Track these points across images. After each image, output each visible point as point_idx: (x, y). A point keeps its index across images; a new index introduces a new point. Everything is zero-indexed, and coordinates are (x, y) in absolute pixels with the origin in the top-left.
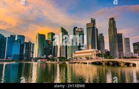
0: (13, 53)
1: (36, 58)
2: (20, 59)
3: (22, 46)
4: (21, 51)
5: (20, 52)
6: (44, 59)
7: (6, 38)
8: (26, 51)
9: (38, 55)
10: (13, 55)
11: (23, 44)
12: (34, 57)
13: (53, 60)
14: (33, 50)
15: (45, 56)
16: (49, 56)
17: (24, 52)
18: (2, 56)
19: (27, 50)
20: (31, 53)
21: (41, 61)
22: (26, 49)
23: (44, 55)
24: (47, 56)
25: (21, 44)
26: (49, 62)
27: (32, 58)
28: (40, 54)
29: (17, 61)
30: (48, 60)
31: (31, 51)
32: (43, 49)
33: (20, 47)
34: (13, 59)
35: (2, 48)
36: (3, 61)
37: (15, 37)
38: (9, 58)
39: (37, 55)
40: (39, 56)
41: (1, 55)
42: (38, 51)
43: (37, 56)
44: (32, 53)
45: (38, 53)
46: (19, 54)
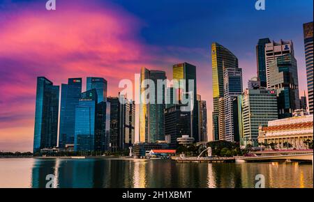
0: (78, 131)
1: (141, 145)
2: (96, 149)
3: (100, 109)
4: (99, 124)
5: (95, 129)
6: (166, 149)
7: (59, 86)
8: (112, 125)
9: (146, 137)
10: (79, 136)
11: (104, 104)
12: (136, 141)
13: (194, 151)
14: (130, 120)
15: (167, 140)
16: (179, 139)
17: (108, 128)
18: (50, 140)
19: (115, 122)
20: (127, 130)
21: (158, 155)
22: (111, 119)
23: (166, 137)
24: (173, 139)
25: (96, 102)
26: (182, 157)
27: (130, 144)
28: (152, 132)
29: (89, 154)
30: (178, 153)
31: (127, 124)
32: (162, 118)
33: (96, 113)
34: (78, 148)
35: (48, 116)
36: (53, 154)
37: (80, 84)
38: (67, 146)
39: (143, 135)
40: (150, 140)
41: (48, 137)
42: (147, 122)
43: (143, 140)
44: (130, 132)
45: (146, 130)
46: (93, 133)
